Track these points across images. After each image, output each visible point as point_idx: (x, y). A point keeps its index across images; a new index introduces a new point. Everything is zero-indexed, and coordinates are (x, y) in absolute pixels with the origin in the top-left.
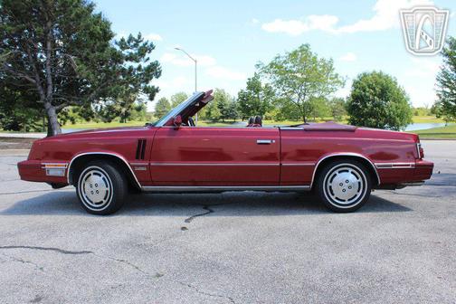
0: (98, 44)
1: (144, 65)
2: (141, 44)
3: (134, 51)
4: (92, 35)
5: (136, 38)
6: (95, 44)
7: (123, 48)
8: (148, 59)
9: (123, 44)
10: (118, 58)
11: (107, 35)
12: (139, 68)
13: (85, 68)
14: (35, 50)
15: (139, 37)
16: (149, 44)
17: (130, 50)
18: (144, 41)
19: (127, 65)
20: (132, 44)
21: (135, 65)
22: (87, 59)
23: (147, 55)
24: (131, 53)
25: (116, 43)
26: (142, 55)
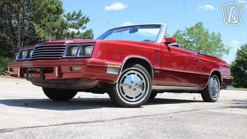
0: (52, 16)
1: (82, 31)
2: (81, 18)
3: (76, 22)
4: (49, 10)
5: (78, 13)
6: (51, 16)
7: (69, 20)
8: (85, 27)
9: (70, 18)
10: (64, 26)
11: (59, 11)
12: (78, 33)
13: (43, 31)
14: (10, 18)
15: (80, 13)
16: (86, 18)
17: (73, 21)
18: (83, 16)
20: (74, 17)
21: (76, 31)
22: (44, 25)
23: (84, 25)
24: (74, 23)
25: (64, 16)
26: (81, 25)
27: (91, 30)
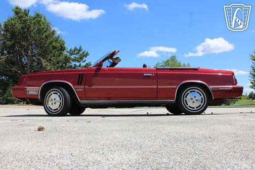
0: (57, 52)
1: (83, 64)
2: (81, 52)
3: (77, 56)
4: (54, 48)
5: (79, 49)
6: (55, 52)
7: (71, 54)
8: (85, 61)
9: (72, 52)
10: (67, 60)
11: (63, 48)
12: (80, 66)
13: (49, 64)
14: (21, 56)
15: (80, 48)
16: (86, 52)
17: (74, 56)
18: (83, 51)
19: (73, 64)
20: (76, 52)
21: (78, 64)
22: (50, 60)
23: (84, 59)
24: (76, 57)
25: (67, 52)
26: (81, 58)
27: (90, 63)
